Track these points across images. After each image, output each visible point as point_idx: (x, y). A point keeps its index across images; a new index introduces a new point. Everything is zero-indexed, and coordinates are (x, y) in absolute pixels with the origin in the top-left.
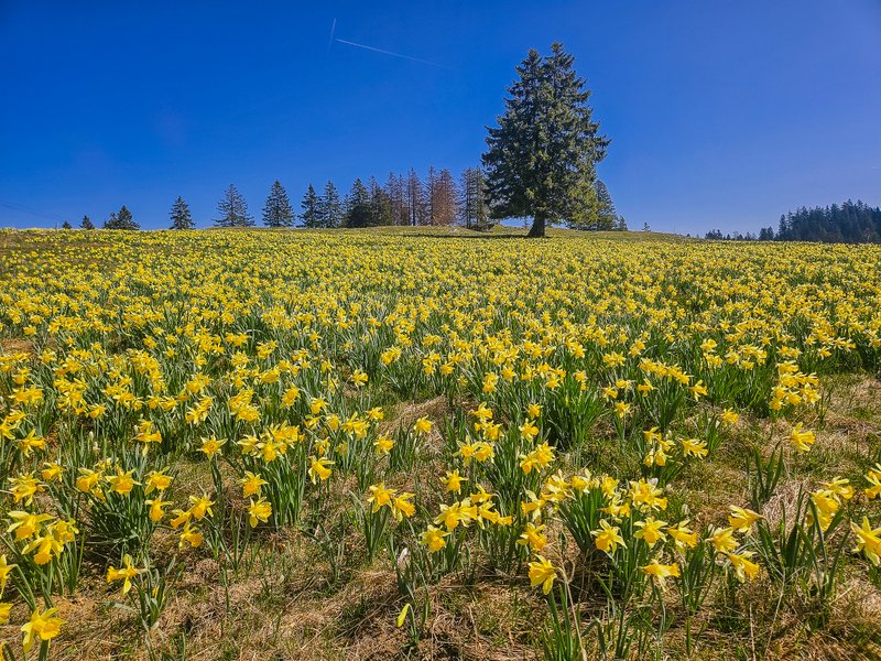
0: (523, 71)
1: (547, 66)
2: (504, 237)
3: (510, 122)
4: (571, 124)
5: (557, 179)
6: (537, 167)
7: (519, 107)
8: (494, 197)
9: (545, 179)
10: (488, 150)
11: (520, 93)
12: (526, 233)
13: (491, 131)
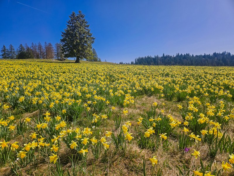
0: (71, 17)
1: (77, 17)
2: (68, 63)
3: (68, 31)
4: (85, 33)
5: (82, 47)
6: (76, 44)
7: (70, 27)
8: (65, 51)
9: (79, 47)
10: (62, 38)
11: (71, 23)
12: (74, 62)
13: (63, 33)
